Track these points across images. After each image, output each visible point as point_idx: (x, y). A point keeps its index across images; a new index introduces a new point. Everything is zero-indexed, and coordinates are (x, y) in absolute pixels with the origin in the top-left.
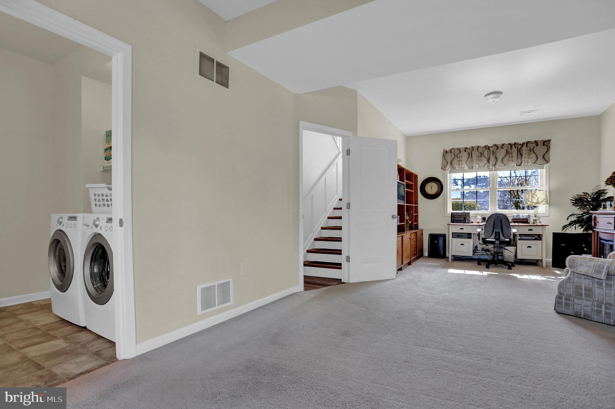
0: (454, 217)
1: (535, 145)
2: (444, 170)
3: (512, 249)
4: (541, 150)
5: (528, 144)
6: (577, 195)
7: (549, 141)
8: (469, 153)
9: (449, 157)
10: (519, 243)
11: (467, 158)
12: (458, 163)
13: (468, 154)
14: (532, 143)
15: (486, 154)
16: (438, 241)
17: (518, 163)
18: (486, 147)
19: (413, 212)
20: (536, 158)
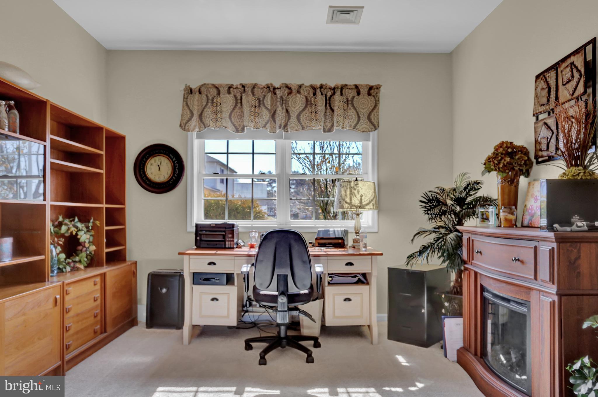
1: (354, 93)
2: (184, 130)
4: (364, 103)
5: (344, 91)
6: (430, 192)
7: (378, 87)
8: (235, 97)
9: (196, 103)
10: (329, 291)
11: (232, 107)
12: (214, 116)
13: (234, 99)
14: (350, 89)
15: (269, 103)
16: (168, 289)
17: (327, 126)
18: (269, 87)
19: (102, 224)
20: (357, 119)
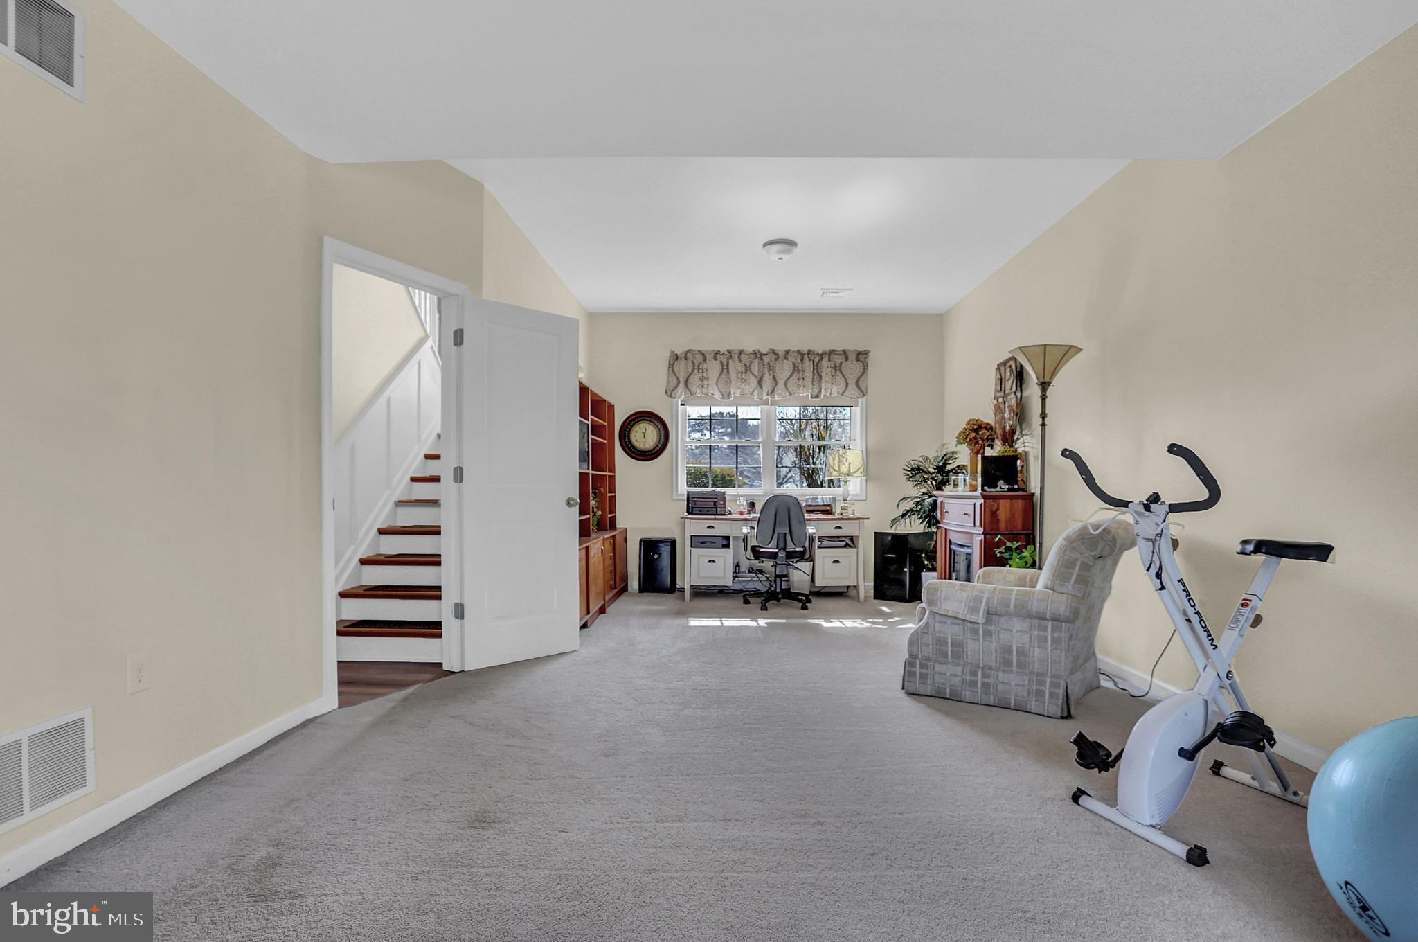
0: (692, 501)
1: (842, 358)
2: (671, 396)
3: (805, 566)
4: (852, 369)
5: (832, 356)
6: (912, 460)
7: (867, 353)
8: (722, 363)
9: (682, 369)
10: (819, 554)
11: (718, 374)
12: (701, 383)
13: (720, 365)
14: (838, 354)
15: (757, 369)
16: (660, 554)
17: (814, 392)
18: (756, 353)
19: (605, 490)
20: (845, 385)
